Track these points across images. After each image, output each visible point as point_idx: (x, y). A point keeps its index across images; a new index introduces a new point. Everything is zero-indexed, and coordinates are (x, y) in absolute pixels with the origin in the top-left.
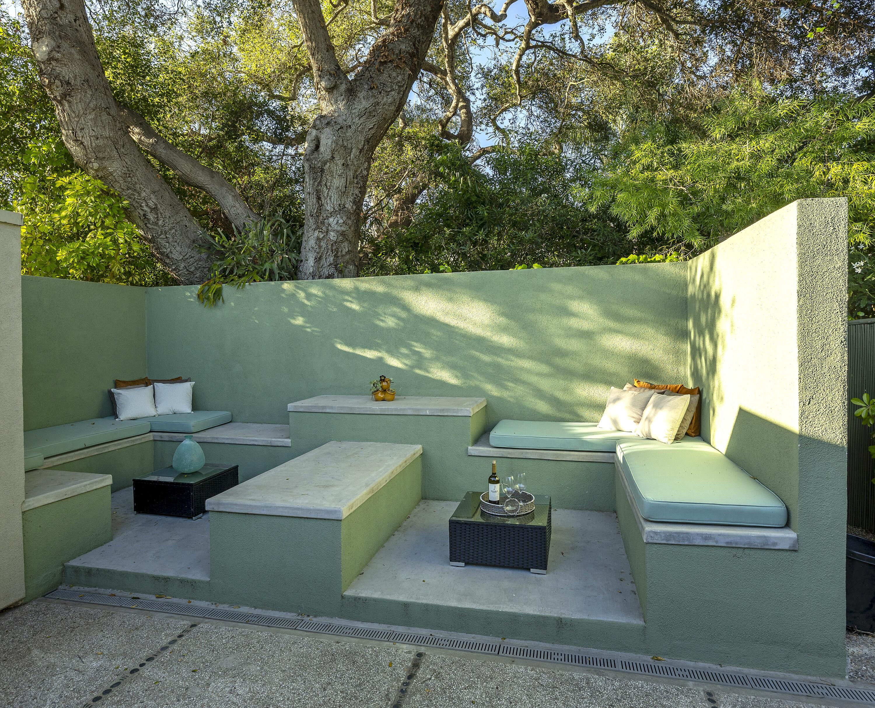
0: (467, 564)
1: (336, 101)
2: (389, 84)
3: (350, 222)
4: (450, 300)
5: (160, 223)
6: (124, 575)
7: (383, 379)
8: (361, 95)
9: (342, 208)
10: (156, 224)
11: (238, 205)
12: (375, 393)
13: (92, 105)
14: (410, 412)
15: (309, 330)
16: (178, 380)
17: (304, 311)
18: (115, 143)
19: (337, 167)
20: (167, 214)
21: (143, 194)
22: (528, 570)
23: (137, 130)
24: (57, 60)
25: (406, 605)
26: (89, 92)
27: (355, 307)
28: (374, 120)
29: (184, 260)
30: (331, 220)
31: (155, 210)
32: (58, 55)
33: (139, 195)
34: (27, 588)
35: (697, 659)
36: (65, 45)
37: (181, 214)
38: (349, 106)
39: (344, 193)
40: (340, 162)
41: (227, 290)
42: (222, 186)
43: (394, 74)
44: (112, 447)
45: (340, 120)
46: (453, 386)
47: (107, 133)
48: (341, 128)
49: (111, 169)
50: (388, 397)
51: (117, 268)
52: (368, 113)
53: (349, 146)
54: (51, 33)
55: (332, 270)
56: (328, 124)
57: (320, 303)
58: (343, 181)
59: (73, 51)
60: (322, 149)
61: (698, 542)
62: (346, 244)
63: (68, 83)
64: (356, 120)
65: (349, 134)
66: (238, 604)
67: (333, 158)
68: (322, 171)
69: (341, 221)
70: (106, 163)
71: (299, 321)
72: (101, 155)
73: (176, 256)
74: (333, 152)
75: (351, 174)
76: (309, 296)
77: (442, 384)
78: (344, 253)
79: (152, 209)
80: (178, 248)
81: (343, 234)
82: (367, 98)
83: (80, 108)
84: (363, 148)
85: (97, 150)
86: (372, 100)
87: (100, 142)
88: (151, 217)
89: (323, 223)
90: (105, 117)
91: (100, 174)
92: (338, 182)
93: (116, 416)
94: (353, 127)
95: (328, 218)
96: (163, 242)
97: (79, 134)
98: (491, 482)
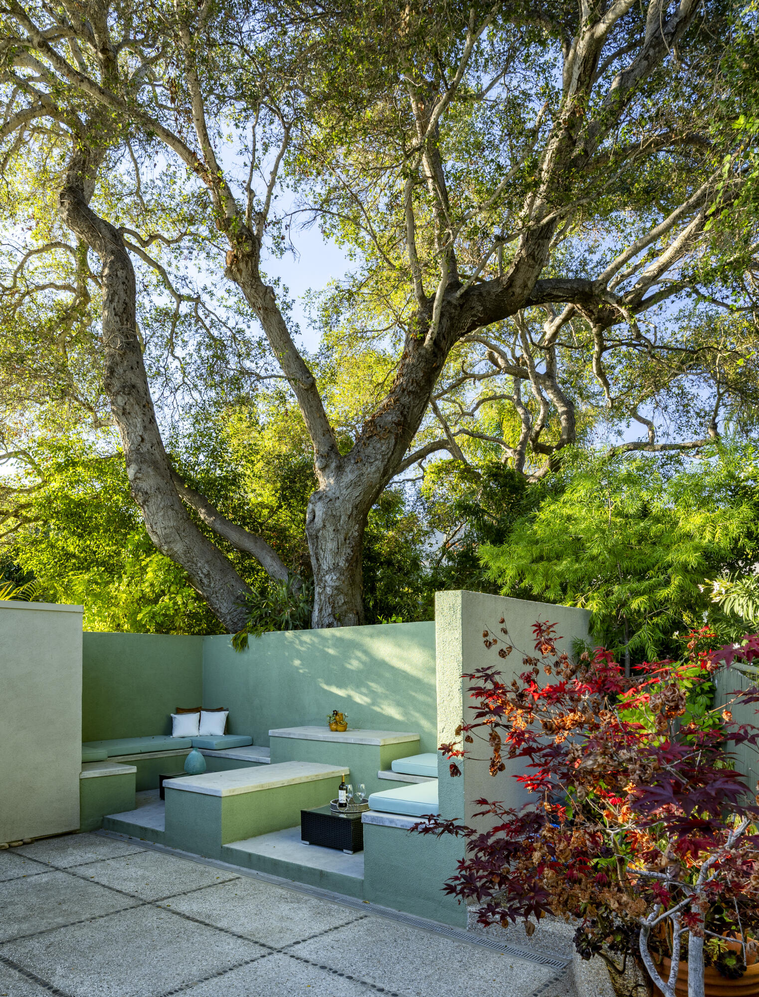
0: (311, 844)
1: (328, 478)
2: (373, 456)
3: (343, 578)
4: (399, 646)
5: (212, 585)
6: (129, 825)
7: (336, 713)
8: (348, 470)
9: (336, 567)
10: (209, 586)
11: (275, 564)
12: (330, 725)
13: (161, 506)
14: (341, 740)
15: (301, 671)
16: (220, 710)
17: (299, 655)
18: (177, 530)
19: (329, 533)
20: (218, 578)
21: (199, 565)
22: (342, 850)
23: (203, 511)
24: (139, 479)
25: (250, 855)
26: (160, 497)
27: (331, 651)
28: (360, 488)
29: (229, 613)
30: (327, 577)
31: (208, 575)
32: (139, 475)
33: (196, 565)
34: (81, 825)
35: (388, 906)
36: (144, 466)
37: (229, 576)
38: (337, 481)
39: (337, 553)
40: (331, 529)
41: (251, 638)
42: (263, 549)
43: (379, 445)
44: (160, 755)
45: (330, 494)
46: (397, 722)
47: (171, 524)
48: (331, 500)
49: (175, 549)
50: (339, 728)
51: (179, 623)
52: (354, 484)
53: (338, 514)
54: (136, 461)
55: (331, 619)
56: (320, 498)
57: (308, 648)
58: (335, 544)
59: (149, 470)
60: (316, 520)
61: (387, 824)
62: (342, 596)
63: (146, 493)
64: (344, 492)
65: (337, 504)
66: (176, 848)
67: (324, 526)
68: (317, 537)
69: (335, 578)
70: (172, 545)
71: (297, 663)
72: (168, 540)
73: (223, 610)
74: (324, 521)
75: (342, 537)
76: (302, 643)
77: (390, 719)
78: (340, 604)
79: (206, 576)
80: (225, 604)
81: (337, 588)
82: (352, 471)
83: (153, 509)
84: (351, 514)
85: (166, 536)
86: (356, 473)
87: (167, 531)
88: (205, 581)
89: (321, 580)
90: (170, 512)
91: (170, 553)
92: (331, 545)
93: (171, 734)
94: (341, 498)
95: (324, 576)
96: (215, 600)
97: (154, 527)
98: (341, 789)
